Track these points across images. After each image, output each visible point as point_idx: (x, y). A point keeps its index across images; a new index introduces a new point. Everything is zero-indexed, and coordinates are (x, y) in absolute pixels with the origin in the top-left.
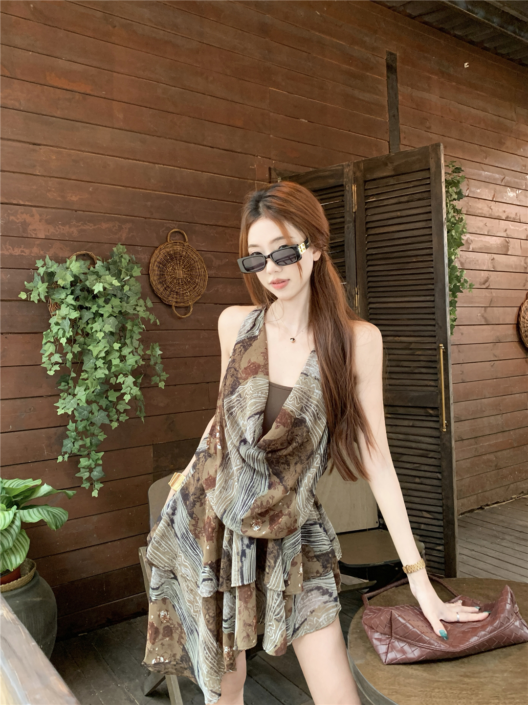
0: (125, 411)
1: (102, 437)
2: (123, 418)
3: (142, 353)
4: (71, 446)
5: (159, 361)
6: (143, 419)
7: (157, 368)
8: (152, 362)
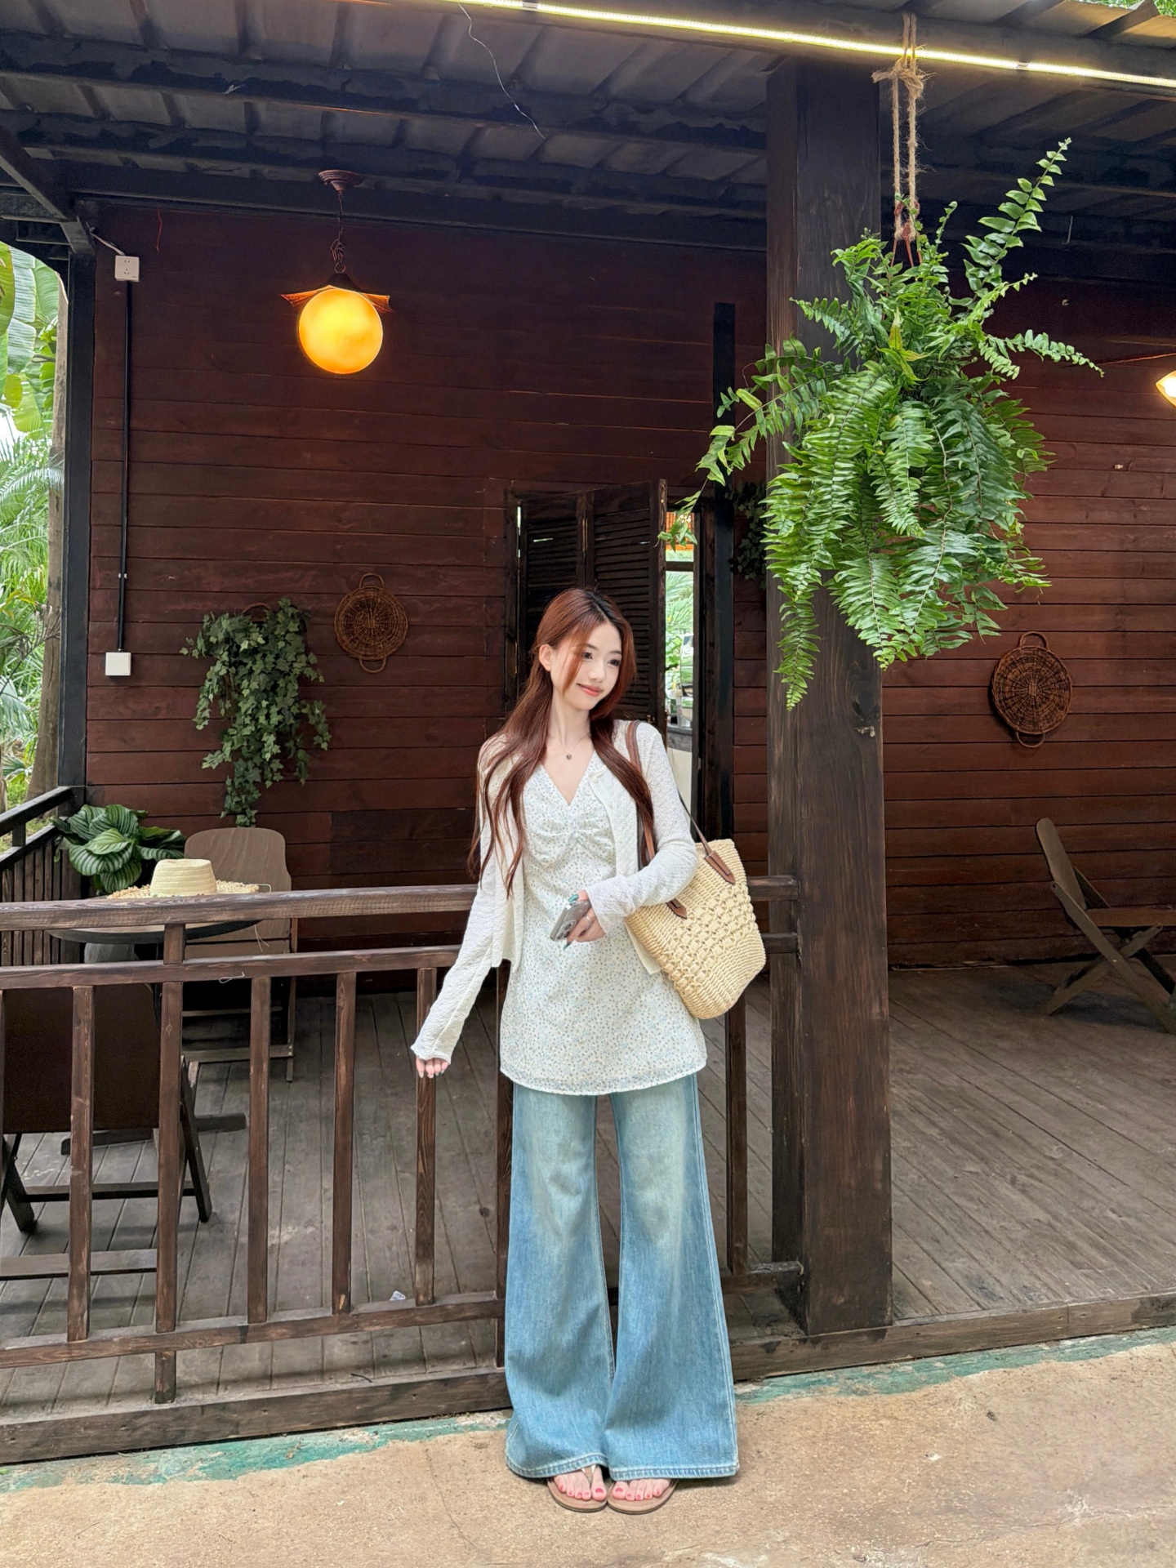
0: (279, 770)
1: (256, 795)
2: (278, 777)
3: (295, 710)
4: (230, 802)
5: (324, 719)
6: (303, 781)
7: (320, 728)
8: (312, 721)
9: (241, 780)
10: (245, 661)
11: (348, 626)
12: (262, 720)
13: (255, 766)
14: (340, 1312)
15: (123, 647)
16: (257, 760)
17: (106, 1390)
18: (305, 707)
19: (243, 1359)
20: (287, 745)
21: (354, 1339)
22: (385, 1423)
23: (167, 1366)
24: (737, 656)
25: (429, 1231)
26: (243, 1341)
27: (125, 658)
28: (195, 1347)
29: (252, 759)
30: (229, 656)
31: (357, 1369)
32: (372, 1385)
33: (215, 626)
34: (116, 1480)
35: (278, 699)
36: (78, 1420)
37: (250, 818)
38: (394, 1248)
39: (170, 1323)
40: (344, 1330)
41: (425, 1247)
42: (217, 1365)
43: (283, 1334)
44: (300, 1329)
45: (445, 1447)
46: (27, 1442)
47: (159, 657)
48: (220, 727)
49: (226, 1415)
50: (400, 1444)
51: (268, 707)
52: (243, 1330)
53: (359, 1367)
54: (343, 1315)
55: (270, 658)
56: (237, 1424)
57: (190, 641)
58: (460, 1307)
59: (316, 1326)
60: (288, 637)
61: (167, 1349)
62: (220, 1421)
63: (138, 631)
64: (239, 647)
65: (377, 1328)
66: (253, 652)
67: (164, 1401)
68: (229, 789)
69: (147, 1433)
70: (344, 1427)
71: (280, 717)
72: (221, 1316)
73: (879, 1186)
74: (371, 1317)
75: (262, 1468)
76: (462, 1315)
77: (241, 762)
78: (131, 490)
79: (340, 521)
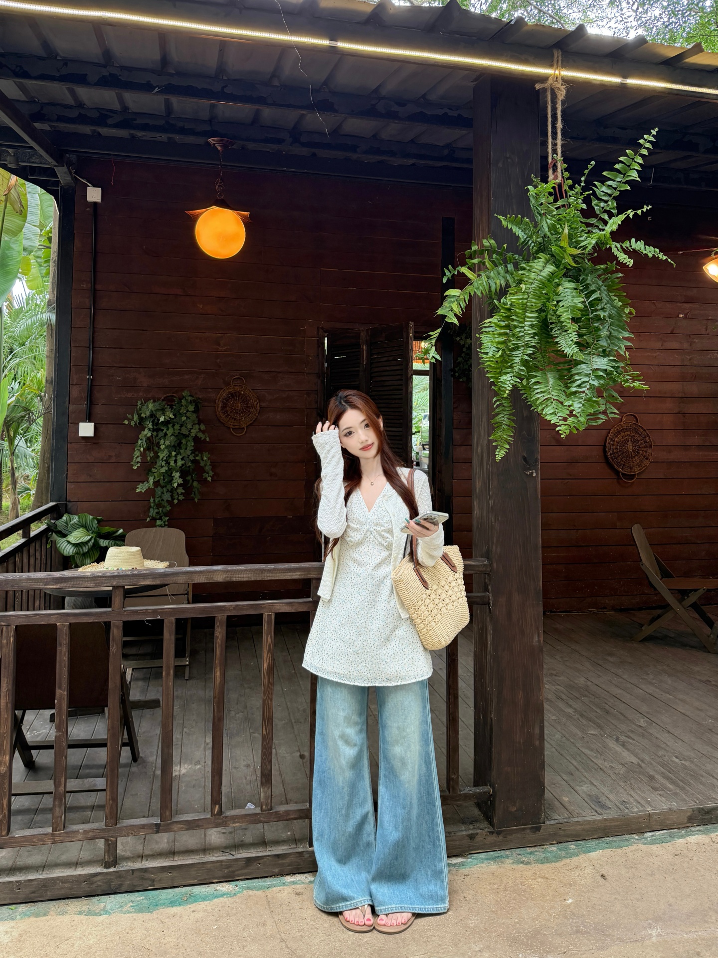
0: (182, 493)
1: (169, 508)
2: (181, 498)
3: (192, 458)
4: (153, 512)
5: (209, 463)
6: (196, 500)
7: (208, 468)
8: (202, 464)
9: (159, 499)
10: (162, 428)
11: (224, 408)
12: (172, 463)
13: (168, 491)
14: (215, 815)
15: (89, 419)
16: (169, 487)
17: (74, 860)
18: (197, 456)
19: (157, 843)
20: (187, 478)
21: (224, 831)
22: (242, 880)
23: (111, 847)
24: (455, 427)
25: (269, 768)
26: (157, 832)
27: (90, 426)
28: (129, 836)
29: (166, 486)
30: (153, 425)
31: (224, 849)
32: (234, 857)
33: (144, 407)
34: (80, 913)
35: (182, 451)
36: (57, 878)
37: (165, 522)
38: (248, 778)
39: (113, 821)
40: (217, 826)
41: (266, 778)
42: (142, 845)
43: (182, 828)
44: (191, 825)
45: (278, 894)
46: (27, 890)
47: (112, 426)
48: (147, 468)
49: (147, 875)
50: (251, 892)
51: (176, 456)
52: (157, 826)
53: (226, 847)
54: (217, 817)
55: (177, 427)
56: (153, 881)
57: (129, 416)
58: (287, 813)
59: (200, 823)
60: (189, 414)
61: (112, 837)
62: (143, 879)
63: (98, 410)
64: (159, 420)
65: (237, 824)
66: (166, 423)
67: (109, 867)
68: (152, 505)
69: (100, 886)
70: (217, 882)
71: (183, 462)
72: (144, 817)
73: (537, 743)
74: (234, 818)
75: (168, 907)
76: (289, 817)
77: (159, 488)
78: (95, 327)
79: (219, 345)
